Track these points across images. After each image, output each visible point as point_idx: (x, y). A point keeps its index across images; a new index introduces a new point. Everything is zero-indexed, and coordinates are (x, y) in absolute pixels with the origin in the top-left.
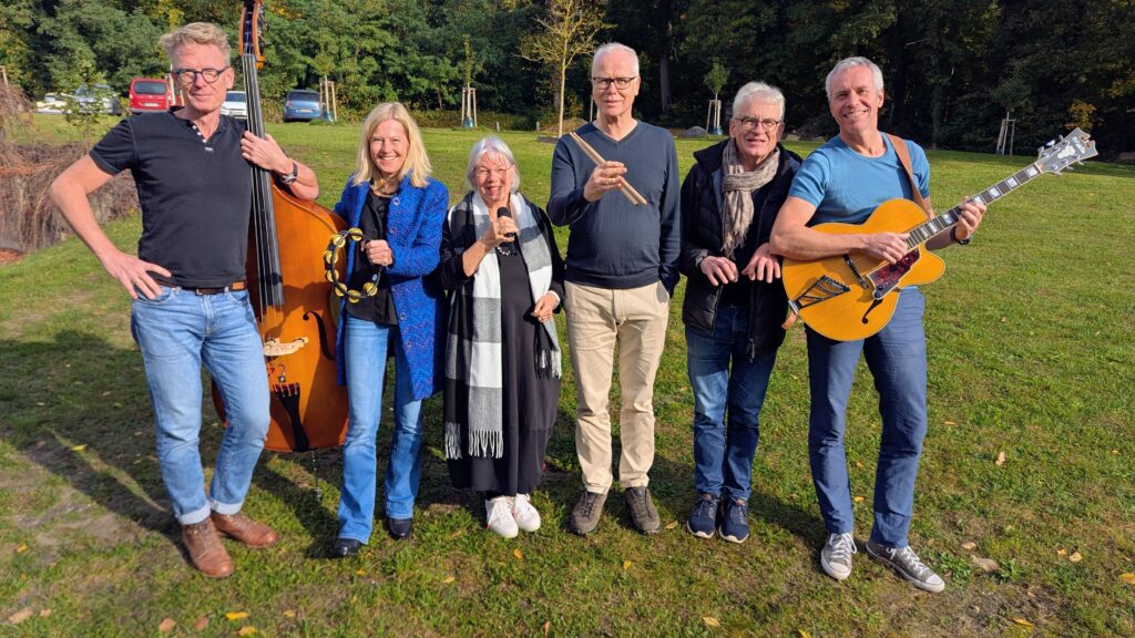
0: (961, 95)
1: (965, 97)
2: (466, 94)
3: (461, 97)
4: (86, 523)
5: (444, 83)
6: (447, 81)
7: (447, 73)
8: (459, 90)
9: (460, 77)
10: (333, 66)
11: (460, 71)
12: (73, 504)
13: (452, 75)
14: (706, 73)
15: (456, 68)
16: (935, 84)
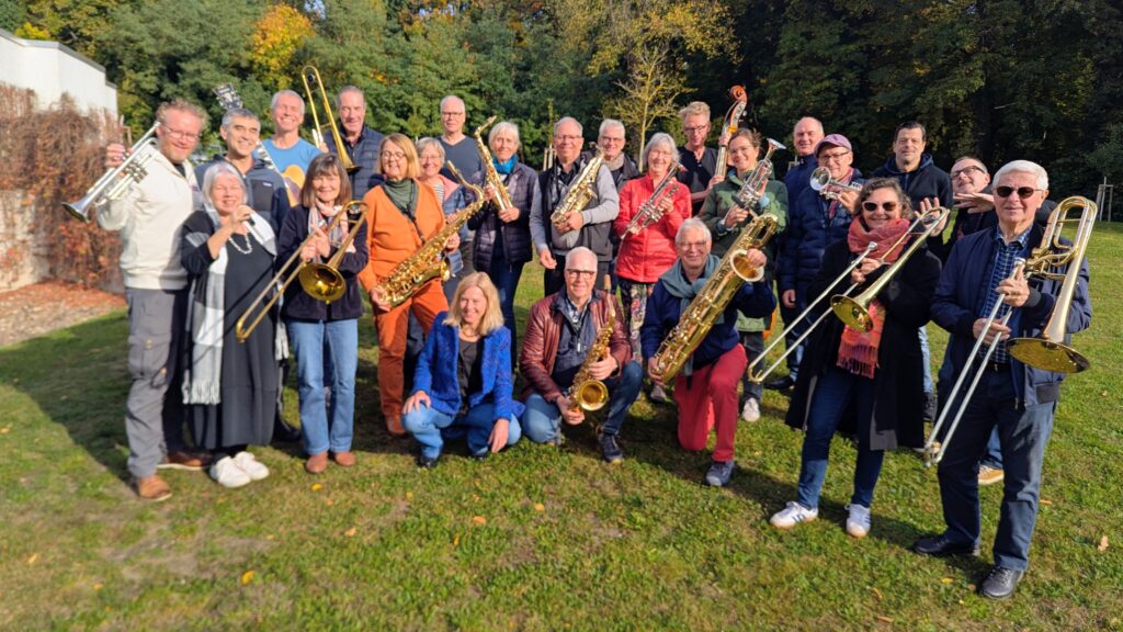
0: (1055, 159)
1: (1058, 161)
2: (548, 154)
3: (543, 158)
4: (168, 560)
5: (528, 144)
6: (530, 142)
7: (531, 135)
8: (541, 152)
9: (543, 138)
10: (425, 128)
11: (543, 133)
12: (158, 541)
13: (536, 137)
14: (786, 136)
15: (540, 131)
16: (1026, 148)
